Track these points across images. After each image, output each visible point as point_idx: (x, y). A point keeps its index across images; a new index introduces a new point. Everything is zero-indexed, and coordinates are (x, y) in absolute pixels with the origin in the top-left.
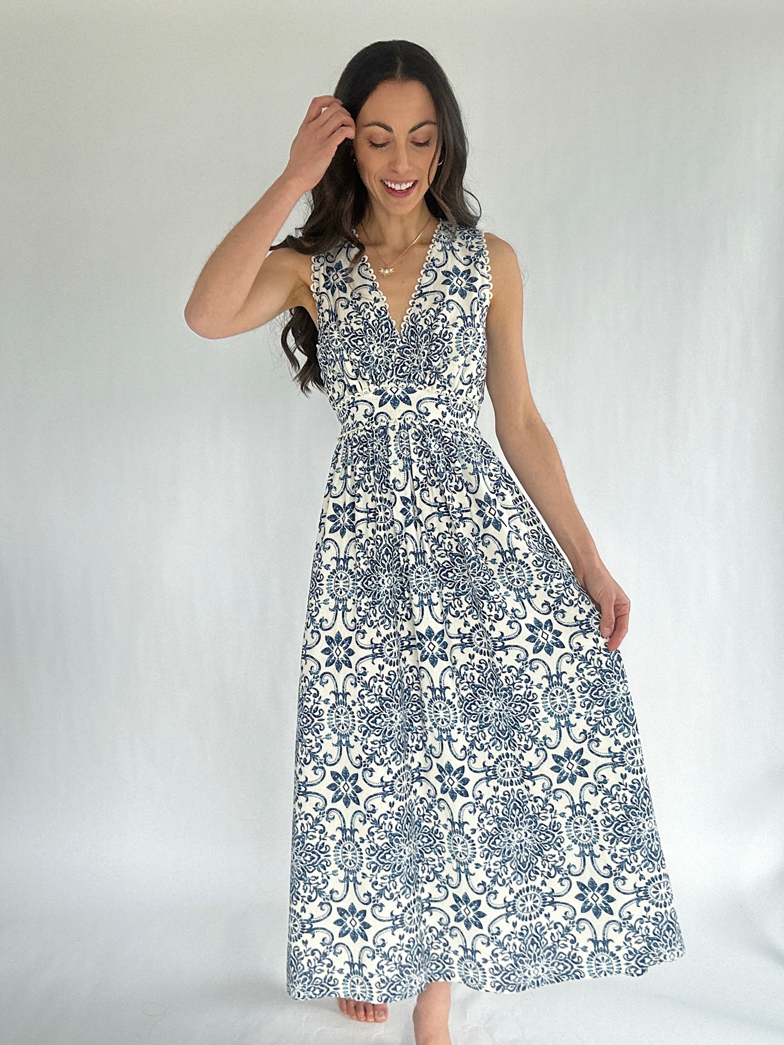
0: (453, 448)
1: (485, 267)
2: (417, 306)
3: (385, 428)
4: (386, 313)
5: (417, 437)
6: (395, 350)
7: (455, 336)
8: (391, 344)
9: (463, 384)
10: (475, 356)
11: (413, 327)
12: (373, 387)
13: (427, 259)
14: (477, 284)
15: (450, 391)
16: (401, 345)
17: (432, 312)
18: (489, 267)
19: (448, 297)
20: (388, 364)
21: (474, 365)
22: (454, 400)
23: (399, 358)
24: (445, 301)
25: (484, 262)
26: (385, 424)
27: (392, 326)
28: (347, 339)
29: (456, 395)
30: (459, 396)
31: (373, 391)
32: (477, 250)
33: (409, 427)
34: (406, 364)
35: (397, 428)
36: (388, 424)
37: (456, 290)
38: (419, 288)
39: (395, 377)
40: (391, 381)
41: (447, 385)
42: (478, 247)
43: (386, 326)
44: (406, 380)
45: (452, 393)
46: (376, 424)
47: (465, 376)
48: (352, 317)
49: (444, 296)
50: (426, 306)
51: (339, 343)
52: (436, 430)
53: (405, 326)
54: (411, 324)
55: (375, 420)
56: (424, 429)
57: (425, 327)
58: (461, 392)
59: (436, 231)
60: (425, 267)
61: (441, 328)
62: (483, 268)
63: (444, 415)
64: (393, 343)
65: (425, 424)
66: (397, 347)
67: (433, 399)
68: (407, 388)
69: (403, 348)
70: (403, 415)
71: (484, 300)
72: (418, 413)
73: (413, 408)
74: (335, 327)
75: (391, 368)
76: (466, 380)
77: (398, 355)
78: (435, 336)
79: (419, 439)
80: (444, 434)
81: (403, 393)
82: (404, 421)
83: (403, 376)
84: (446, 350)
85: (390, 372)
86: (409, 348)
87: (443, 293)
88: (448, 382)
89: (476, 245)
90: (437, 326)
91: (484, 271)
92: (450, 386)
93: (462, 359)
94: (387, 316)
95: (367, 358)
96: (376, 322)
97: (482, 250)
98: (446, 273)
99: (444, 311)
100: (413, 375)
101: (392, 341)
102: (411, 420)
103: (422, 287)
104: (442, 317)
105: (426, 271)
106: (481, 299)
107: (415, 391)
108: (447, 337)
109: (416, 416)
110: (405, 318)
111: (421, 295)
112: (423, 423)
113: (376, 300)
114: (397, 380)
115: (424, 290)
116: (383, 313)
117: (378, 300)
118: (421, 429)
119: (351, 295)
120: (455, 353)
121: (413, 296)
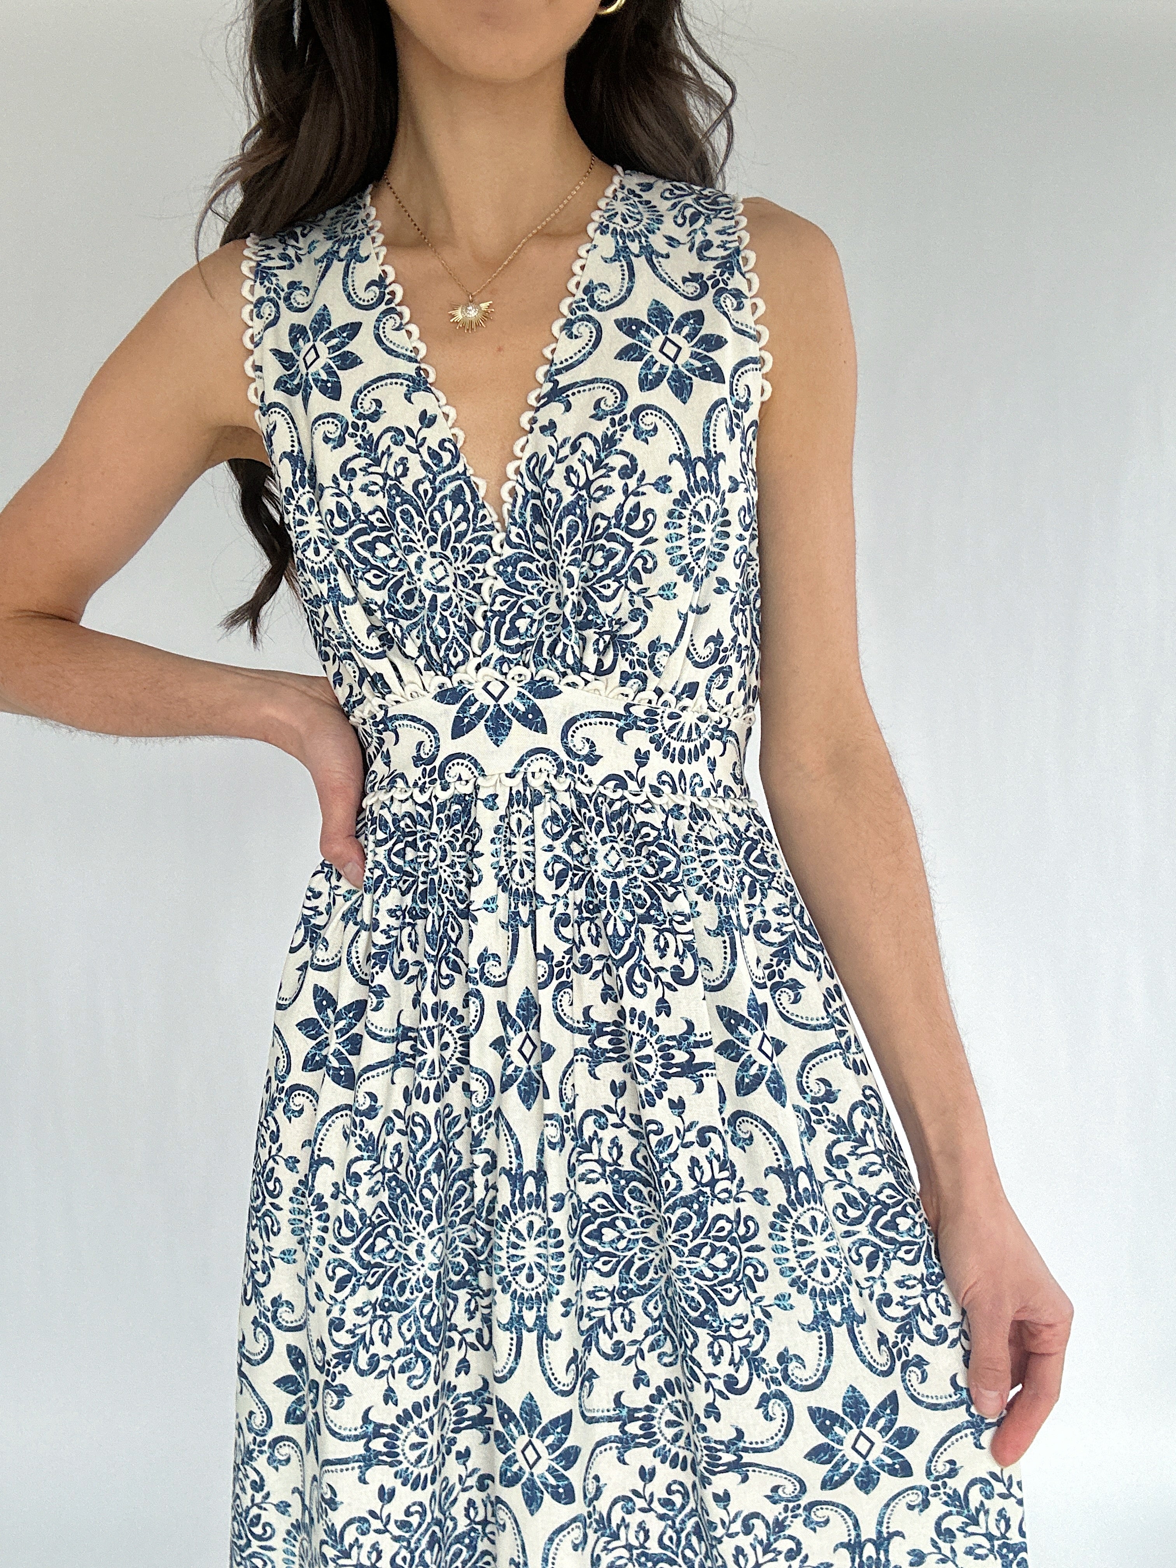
0: (668, 856)
1: (747, 303)
2: (543, 429)
3: (466, 802)
4: (456, 458)
5: (556, 829)
6: (489, 566)
7: (663, 519)
8: (476, 549)
9: (697, 665)
10: (722, 582)
11: (536, 496)
12: (434, 681)
13: (571, 286)
14: (726, 358)
15: (659, 692)
16: (508, 551)
17: (588, 446)
18: (760, 302)
19: (636, 398)
20: (472, 610)
21: (722, 606)
22: (671, 716)
23: (502, 592)
24: (628, 411)
25: (744, 288)
26: (469, 789)
27: (475, 497)
28: (342, 541)
29: (678, 698)
30: (686, 702)
31: (434, 690)
32: (722, 253)
33: (538, 799)
34: (527, 609)
35: (502, 802)
36: (477, 788)
37: (660, 377)
38: (550, 377)
39: (494, 651)
40: (486, 663)
41: (649, 672)
42: (723, 246)
43: (457, 498)
44: (528, 657)
45: (667, 696)
46: (445, 788)
47: (699, 643)
48: (353, 472)
49: (625, 396)
50: (567, 428)
51: (324, 551)
52: (617, 806)
53: (513, 493)
54: (530, 486)
55: (442, 777)
56: (581, 802)
57: (568, 495)
58: (691, 690)
59: (602, 204)
60: (565, 310)
61: (618, 497)
62: (739, 307)
63: (642, 758)
64: (482, 546)
65: (584, 790)
66: (495, 559)
67: (608, 715)
68: (532, 682)
69: (513, 561)
70: (521, 762)
71: (746, 406)
72: (564, 757)
73: (552, 740)
74: (311, 503)
75: (481, 623)
76: (704, 652)
77: (500, 584)
78: (603, 524)
79: (560, 834)
80: (640, 816)
81: (521, 696)
82: (525, 780)
83: (520, 648)
84: (639, 564)
85: (478, 636)
86: (531, 560)
87: (619, 386)
88: (652, 664)
89: (717, 240)
90: (608, 491)
91: (746, 318)
92: (658, 674)
93: (686, 594)
94: (460, 468)
95: (409, 596)
96: (427, 485)
97: (738, 251)
98: (628, 326)
99: (628, 442)
100: (547, 642)
101: (477, 541)
102: (544, 777)
103: (559, 372)
104: (623, 461)
105: (570, 323)
106: (737, 405)
107: (556, 692)
108: (639, 524)
109: (560, 766)
110: (511, 468)
111: (556, 394)
112: (580, 787)
113: (427, 420)
114: (502, 660)
115: (564, 380)
116: (447, 458)
117: (433, 420)
118: (570, 803)
119: (354, 406)
120: (666, 573)
121: (532, 401)
